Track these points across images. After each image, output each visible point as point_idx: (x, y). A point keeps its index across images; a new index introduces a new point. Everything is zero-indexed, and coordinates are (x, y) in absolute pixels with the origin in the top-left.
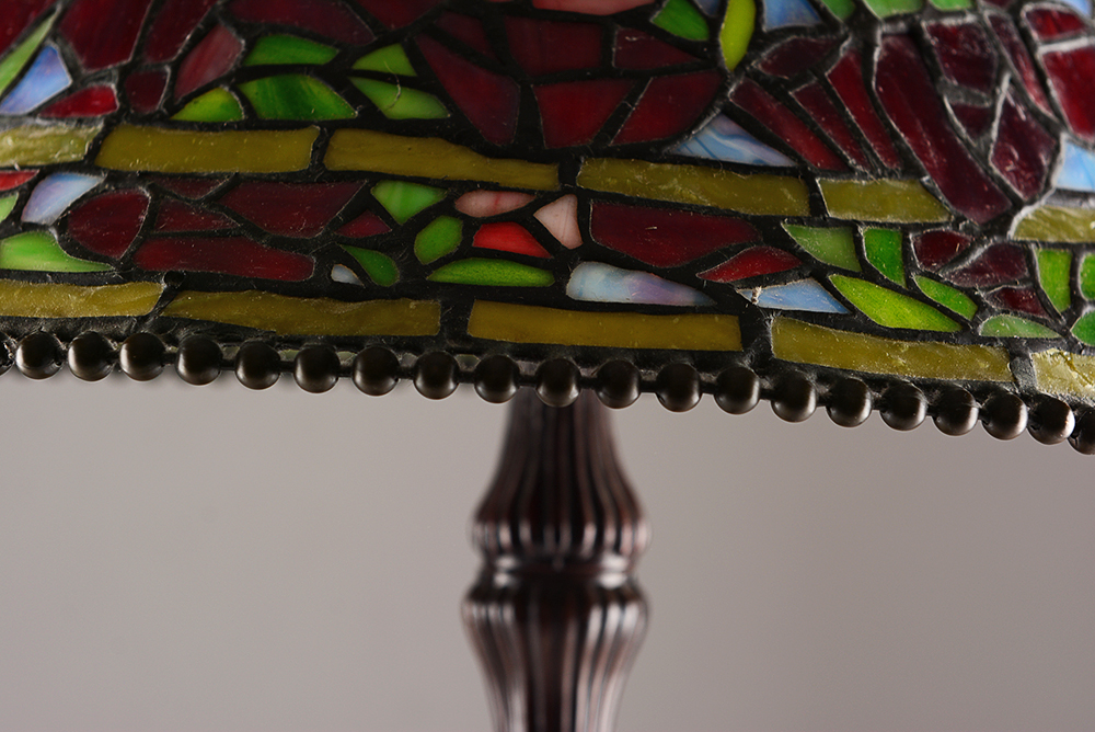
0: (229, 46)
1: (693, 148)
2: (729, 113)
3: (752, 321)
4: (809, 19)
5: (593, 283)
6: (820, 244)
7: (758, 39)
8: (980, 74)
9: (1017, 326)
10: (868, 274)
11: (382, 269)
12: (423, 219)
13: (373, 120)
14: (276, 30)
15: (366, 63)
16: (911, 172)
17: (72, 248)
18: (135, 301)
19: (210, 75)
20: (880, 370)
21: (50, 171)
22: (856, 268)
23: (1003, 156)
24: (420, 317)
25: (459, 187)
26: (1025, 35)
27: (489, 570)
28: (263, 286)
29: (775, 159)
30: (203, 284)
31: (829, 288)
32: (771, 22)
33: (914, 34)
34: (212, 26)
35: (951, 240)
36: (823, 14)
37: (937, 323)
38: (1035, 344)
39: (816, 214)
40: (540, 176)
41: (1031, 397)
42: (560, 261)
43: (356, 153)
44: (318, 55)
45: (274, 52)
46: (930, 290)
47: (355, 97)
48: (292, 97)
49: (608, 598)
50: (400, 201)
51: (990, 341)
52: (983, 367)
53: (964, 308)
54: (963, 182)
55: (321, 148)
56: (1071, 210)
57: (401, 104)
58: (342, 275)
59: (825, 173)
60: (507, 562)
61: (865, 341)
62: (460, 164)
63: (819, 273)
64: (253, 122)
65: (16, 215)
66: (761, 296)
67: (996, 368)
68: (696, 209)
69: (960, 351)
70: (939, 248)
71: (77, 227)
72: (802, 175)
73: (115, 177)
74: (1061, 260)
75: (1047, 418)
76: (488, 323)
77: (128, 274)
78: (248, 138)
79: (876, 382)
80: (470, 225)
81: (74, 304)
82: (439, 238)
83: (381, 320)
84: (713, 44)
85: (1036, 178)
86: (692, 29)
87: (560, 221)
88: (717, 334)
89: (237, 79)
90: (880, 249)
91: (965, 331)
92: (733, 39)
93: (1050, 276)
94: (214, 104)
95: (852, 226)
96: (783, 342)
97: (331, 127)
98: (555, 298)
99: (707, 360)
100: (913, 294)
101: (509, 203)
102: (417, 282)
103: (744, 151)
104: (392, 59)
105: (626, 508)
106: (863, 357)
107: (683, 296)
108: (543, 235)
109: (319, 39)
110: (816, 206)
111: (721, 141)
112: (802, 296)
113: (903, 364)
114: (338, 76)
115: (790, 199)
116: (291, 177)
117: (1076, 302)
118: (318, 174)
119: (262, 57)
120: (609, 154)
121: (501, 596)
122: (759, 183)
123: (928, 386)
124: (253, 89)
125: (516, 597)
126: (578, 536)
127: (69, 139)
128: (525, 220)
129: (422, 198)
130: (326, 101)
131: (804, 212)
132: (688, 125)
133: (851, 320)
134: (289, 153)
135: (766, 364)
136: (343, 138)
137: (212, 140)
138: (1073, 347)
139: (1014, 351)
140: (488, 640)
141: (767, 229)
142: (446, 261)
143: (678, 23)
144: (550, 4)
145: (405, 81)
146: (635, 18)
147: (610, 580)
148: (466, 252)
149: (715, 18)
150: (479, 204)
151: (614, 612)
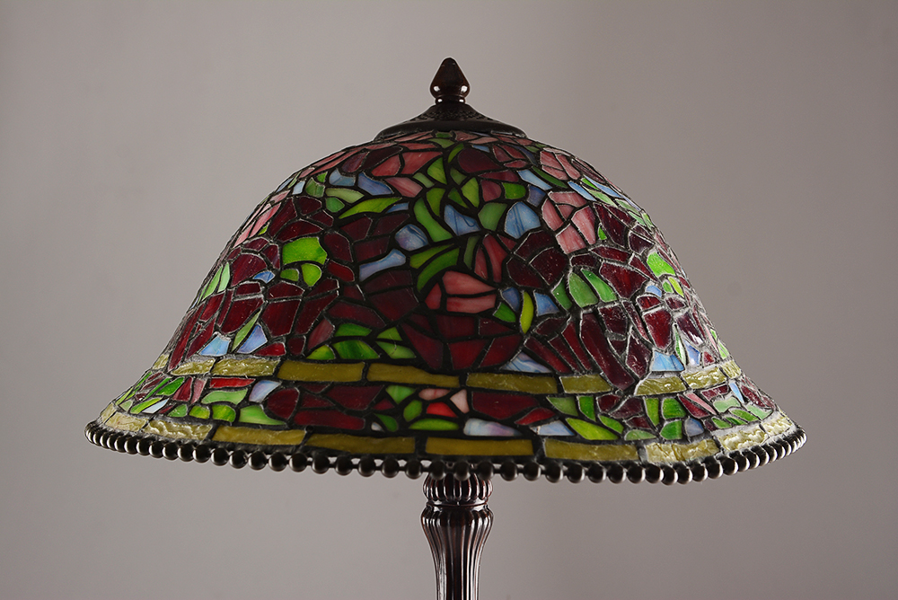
0: (328, 327)
1: (511, 367)
2: (524, 351)
3: (537, 441)
4: (554, 311)
5: (475, 428)
6: (561, 405)
7: (535, 320)
8: (621, 327)
9: (639, 434)
10: (581, 417)
11: (391, 424)
12: (407, 401)
13: (386, 359)
14: (347, 321)
15: (382, 335)
16: (596, 371)
17: (270, 414)
18: (294, 438)
19: (321, 340)
20: (587, 459)
21: (260, 379)
22: (576, 414)
23: (631, 360)
24: (407, 444)
25: (418, 388)
26: (637, 308)
28: (345, 432)
29: (544, 370)
30: (321, 432)
31: (566, 424)
32: (540, 312)
33: (595, 312)
34: (321, 319)
35: (612, 398)
36: (560, 308)
37: (609, 437)
38: (646, 441)
39: (560, 392)
40: (451, 381)
41: (646, 465)
42: (460, 419)
43: (380, 373)
44: (363, 332)
45: (347, 330)
46: (605, 421)
47: (379, 350)
48: (354, 350)
49: (477, 515)
50: (398, 394)
51: (629, 442)
52: (627, 454)
53: (618, 428)
54: (617, 373)
55: (366, 371)
56: (658, 379)
57: (396, 352)
58: (375, 427)
59: (563, 374)
60: (437, 503)
61: (581, 447)
62: (420, 377)
63: (562, 418)
64: (338, 360)
65: (247, 398)
66: (540, 430)
67: (632, 454)
68: (513, 392)
69: (618, 447)
70: (608, 402)
71: (271, 404)
72: (554, 376)
73: (285, 383)
74: (655, 401)
75: (653, 473)
76: (434, 446)
77: (292, 426)
78: (337, 367)
79: (585, 464)
80: (426, 404)
81: (271, 439)
82: (413, 410)
83: (392, 446)
84: (517, 323)
85: (643, 368)
86: (509, 317)
87: (460, 401)
88: (523, 448)
89: (332, 342)
90: (584, 405)
91: (619, 438)
92: (525, 321)
93: (650, 409)
94: (322, 352)
95: (574, 396)
96: (549, 449)
97: (369, 362)
98: (459, 435)
99: (520, 459)
100: (599, 424)
101: (440, 393)
102: (405, 430)
103: (531, 367)
104: (392, 334)
106: (581, 454)
107: (509, 432)
108: (453, 407)
109: (364, 325)
110: (560, 389)
111: (522, 364)
112: (555, 429)
113: (596, 455)
114: (371, 341)
115: (550, 386)
116: (354, 384)
117: (661, 421)
118: (365, 383)
119: (342, 332)
120: (478, 371)
121: (436, 516)
122: (537, 380)
123: (606, 464)
124: (338, 346)
125: (442, 517)
127: (266, 366)
128: (446, 401)
129: (406, 392)
130: (367, 351)
131: (555, 392)
132: (508, 358)
133: (575, 438)
134: (353, 373)
135: (543, 460)
136: (374, 367)
137: (323, 367)
138: (661, 441)
139: (638, 446)
140: (430, 531)
141: (541, 400)
142: (417, 419)
143: (504, 315)
144: (454, 309)
145: (398, 343)
146: (487, 314)
147: (478, 509)
148: (424, 416)
149: (518, 312)
150: (428, 394)
151: (480, 521)
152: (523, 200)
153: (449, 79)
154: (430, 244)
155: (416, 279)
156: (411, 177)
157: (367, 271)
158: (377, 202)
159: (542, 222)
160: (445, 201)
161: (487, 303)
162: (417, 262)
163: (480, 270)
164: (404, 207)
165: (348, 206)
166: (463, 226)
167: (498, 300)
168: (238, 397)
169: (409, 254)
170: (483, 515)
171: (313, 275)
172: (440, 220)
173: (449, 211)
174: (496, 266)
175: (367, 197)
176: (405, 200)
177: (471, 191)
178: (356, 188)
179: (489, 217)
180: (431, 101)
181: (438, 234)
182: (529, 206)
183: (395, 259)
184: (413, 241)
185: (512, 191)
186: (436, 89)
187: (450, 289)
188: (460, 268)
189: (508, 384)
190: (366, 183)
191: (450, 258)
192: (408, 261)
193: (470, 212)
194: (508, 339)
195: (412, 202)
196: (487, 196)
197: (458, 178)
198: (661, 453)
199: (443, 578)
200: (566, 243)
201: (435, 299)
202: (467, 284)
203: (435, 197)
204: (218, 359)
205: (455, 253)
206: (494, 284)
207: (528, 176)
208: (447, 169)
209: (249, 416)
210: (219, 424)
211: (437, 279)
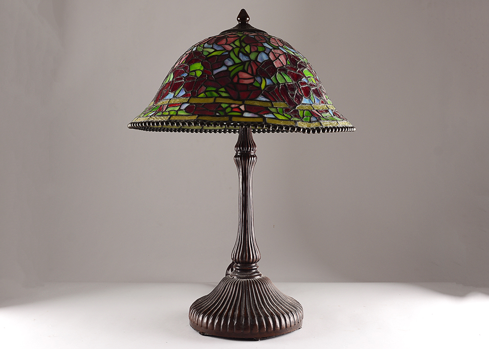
0: (204, 88)
1: (258, 99)
2: (262, 95)
3: (264, 118)
4: (272, 84)
5: (246, 114)
6: (273, 110)
7: (266, 86)
8: (293, 90)
9: (296, 119)
10: (278, 113)
11: (222, 113)
12: (227, 108)
13: (221, 96)
14: (209, 86)
15: (219, 90)
16: (284, 101)
17: (186, 112)
18: (194, 118)
19: (202, 92)
20: (279, 124)
21: (183, 103)
23: (295, 100)
24: (226, 119)
25: (230, 104)
26: (299, 85)
27: (237, 153)
28: (209, 116)
29: (268, 100)
30: (202, 116)
31: (274, 115)
32: (267, 84)
33: (285, 85)
34: (202, 86)
35: (289, 109)
36: (274, 83)
37: (287, 119)
38: (298, 121)
39: (272, 107)
40: (240, 103)
41: (297, 127)
42: (242, 112)
43: (219, 100)
44: (214, 89)
45: (209, 89)
46: (286, 115)
47: (219, 94)
48: (211, 94)
49: (252, 156)
50: (224, 106)
51: (293, 121)
52: (292, 123)
53: (290, 117)
54: (290, 102)
55: (215, 100)
56: (304, 106)
57: (224, 95)
58: (217, 114)
59: (274, 102)
60: (239, 152)
61: (278, 121)
62: (231, 101)
63: (272, 113)
64: (207, 97)
65: (180, 108)
66: (265, 116)
67: (293, 124)
68: (258, 106)
69: (289, 122)
70: (287, 110)
71: (187, 110)
72: (271, 102)
73: (191, 104)
74: (302, 111)
75: (299, 129)
76: (234, 119)
77: (193, 115)
78: (206, 99)
79: (279, 125)
80: (232, 108)
81: (187, 118)
82: (229, 110)
83: (222, 119)
84: (261, 87)
85: (300, 102)
86: (258, 85)
87: (242, 108)
88: (260, 120)
89: (205, 92)
90: (280, 110)
91: (290, 120)
92: (263, 86)
93: (301, 113)
94: (202, 95)
95: (277, 108)
96: (268, 121)
97: (216, 97)
98: (242, 116)
99: (259, 123)
100: (284, 115)
101: (236, 106)
102: (226, 115)
103: (264, 99)
104: (223, 89)
105: (254, 145)
106: (277, 122)
107: (257, 116)
108: (240, 109)
109: (214, 87)
110: (272, 105)
111: (261, 98)
112: (271, 116)
113: (282, 123)
114: (216, 91)
115: (270, 105)
116: (211, 103)
117: (304, 116)
118: (215, 103)
119: (207, 90)
120: (248, 100)
121: (238, 156)
122: (266, 103)
123: (284, 126)
124: (207, 93)
125: (240, 156)
126: (248, 149)
127: (185, 100)
128: (238, 108)
129: (227, 105)
130: (215, 94)
131: (271, 106)
132: (257, 97)
133: (276, 118)
134: (211, 100)
135: (266, 123)
136: (217, 98)
137: (202, 99)
138: (303, 121)
139: (295, 122)
140: (237, 162)
141: (267, 108)
142: (229, 112)
144: (241, 82)
145: (224, 92)
146: (251, 84)
147: (252, 154)
148: (232, 111)
149: (261, 84)
150: (233, 106)
151: (253, 158)
152: (264, 52)
153: (243, 16)
154: (235, 64)
155: (230, 74)
156: (229, 45)
157: (215, 72)
158: (219, 52)
159: (269, 58)
160: (239, 52)
161: (251, 81)
162: (230, 69)
163: (249, 71)
164: (227, 53)
165: (210, 53)
166: (245, 59)
167: (255, 80)
168: (177, 108)
169: (228, 67)
170: (254, 156)
171: (199, 74)
172: (238, 57)
173: (241, 54)
174: (254, 70)
175: (216, 50)
176: (227, 51)
177: (247, 49)
178: (212, 48)
179: (253, 56)
180: (238, 23)
181: (237, 61)
182: (266, 53)
183: (224, 68)
184: (230, 63)
185: (260, 49)
186: (239, 19)
187: (240, 77)
188: (244, 71)
189: (257, 104)
190: (215, 47)
191: (241, 68)
192: (228, 69)
193: (247, 55)
194: (258, 91)
195: (229, 52)
196: (252, 50)
197: (244, 45)
198: (300, 124)
199: (241, 177)
200: (277, 64)
201: (236, 80)
202: (245, 75)
203: (236, 50)
204: (170, 99)
205: (242, 66)
206: (254, 76)
207: (266, 45)
208: (240, 42)
209: (180, 113)
210: (172, 116)
211: (237, 74)
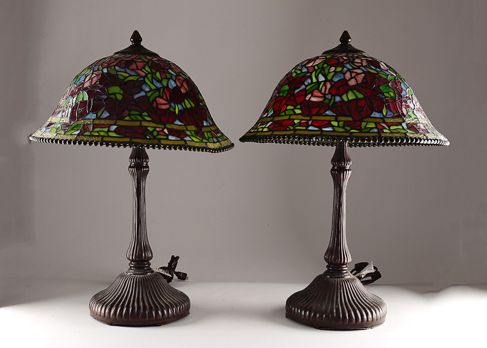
0: (127, 112)
1: (175, 123)
2: (178, 119)
3: (185, 141)
4: (183, 109)
5: (171, 138)
6: (188, 133)
7: (179, 111)
9: (205, 141)
10: (193, 136)
11: (151, 136)
12: (153, 131)
13: (145, 120)
14: (132, 110)
15: (143, 114)
16: (194, 125)
17: (117, 134)
18: (127, 140)
19: (126, 115)
21: (111, 125)
23: (200, 123)
24: (156, 141)
25: (155, 128)
27: (131, 164)
28: (141, 138)
29: (183, 124)
30: (135, 138)
32: (180, 109)
33: (191, 109)
34: (124, 110)
37: (199, 141)
39: (187, 130)
40: (163, 126)
41: (208, 148)
42: (167, 136)
43: (144, 124)
44: (138, 113)
45: (133, 112)
46: (198, 137)
47: (143, 118)
48: (136, 117)
50: (150, 129)
53: (201, 139)
54: (198, 126)
55: (141, 123)
56: (206, 128)
58: (148, 137)
59: (187, 125)
60: (133, 163)
61: (195, 143)
62: (155, 125)
63: (189, 136)
64: (132, 120)
65: (109, 130)
66: (185, 139)
67: (205, 145)
68: (177, 129)
70: (197, 133)
71: (115, 131)
72: (185, 126)
73: (119, 126)
74: (206, 133)
75: (210, 149)
76: (163, 142)
77: (125, 137)
78: (132, 122)
79: (196, 147)
80: (158, 132)
81: (121, 140)
82: (155, 133)
83: (153, 142)
84: (175, 112)
85: (203, 125)
87: (166, 131)
88: (183, 143)
89: (129, 115)
90: (193, 133)
91: (202, 142)
92: (177, 111)
93: (206, 135)
94: (127, 118)
95: (190, 131)
96: (188, 143)
97: (141, 121)
98: (168, 139)
99: (182, 145)
101: (161, 129)
102: (154, 137)
103: (180, 123)
104: (145, 114)
106: (195, 145)
107: (179, 139)
108: (165, 133)
109: (137, 111)
111: (178, 122)
112: (188, 138)
113: (198, 145)
114: (141, 115)
115: (185, 128)
116: (138, 126)
117: (209, 138)
118: (141, 126)
120: (168, 124)
122: (182, 127)
123: (200, 147)
124: (132, 116)
127: (112, 121)
128: (163, 131)
129: (152, 129)
130: (140, 118)
132: (175, 121)
133: (193, 141)
134: (138, 124)
135: (187, 146)
136: (143, 122)
137: (129, 122)
138: (210, 143)
139: (206, 143)
141: (184, 131)
142: (157, 136)
143: (172, 110)
144: (160, 108)
145: (148, 116)
146: (168, 109)
148: (158, 135)
149: (175, 109)
150: (158, 129)
152: (171, 78)
153: (136, 37)
154: (151, 90)
155: (149, 99)
156: (141, 70)
157: (136, 97)
158: (134, 77)
159: (177, 84)
160: (152, 78)
161: (167, 106)
162: (149, 94)
163: (164, 97)
164: (142, 79)
165: (126, 78)
166: (159, 85)
167: (170, 106)
168: (106, 130)
169: (146, 92)
171: (120, 97)
172: (152, 83)
173: (154, 80)
174: (168, 97)
175: (130, 75)
176: (141, 77)
177: (158, 75)
178: (126, 72)
179: (165, 83)
180: (131, 44)
181: (153, 87)
182: (173, 80)
183: (143, 94)
184: (147, 89)
185: (168, 76)
186: (132, 40)
187: (158, 102)
188: (160, 97)
189: (175, 127)
190: (128, 71)
191: (157, 94)
192: (146, 94)
193: (160, 81)
194: (172, 117)
195: (144, 77)
196: (163, 77)
197: (154, 71)
198: (211, 146)
200: (183, 91)
201: (155, 105)
202: (162, 101)
203: (150, 76)
204: (93, 120)
205: (158, 92)
206: (169, 102)
207: (170, 71)
208: (150, 68)
209: (111, 134)
210: (103, 137)
211: (155, 99)
